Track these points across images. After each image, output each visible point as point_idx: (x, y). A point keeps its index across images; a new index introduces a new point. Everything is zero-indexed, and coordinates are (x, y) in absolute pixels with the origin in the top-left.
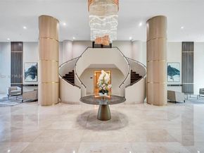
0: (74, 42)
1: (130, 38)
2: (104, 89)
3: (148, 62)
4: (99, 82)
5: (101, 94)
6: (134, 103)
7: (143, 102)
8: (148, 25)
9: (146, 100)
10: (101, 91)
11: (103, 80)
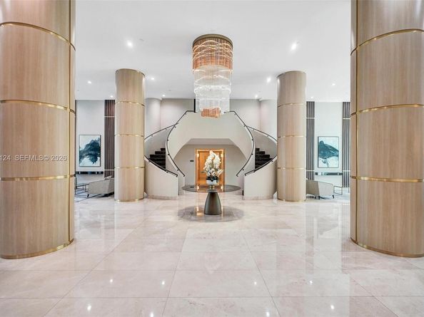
0: (163, 102)
1: (256, 97)
2: (213, 174)
3: (279, 137)
4: (207, 166)
5: (209, 182)
6: (257, 199)
7: (273, 198)
8: (279, 81)
9: (275, 195)
10: (209, 178)
11: (212, 164)
